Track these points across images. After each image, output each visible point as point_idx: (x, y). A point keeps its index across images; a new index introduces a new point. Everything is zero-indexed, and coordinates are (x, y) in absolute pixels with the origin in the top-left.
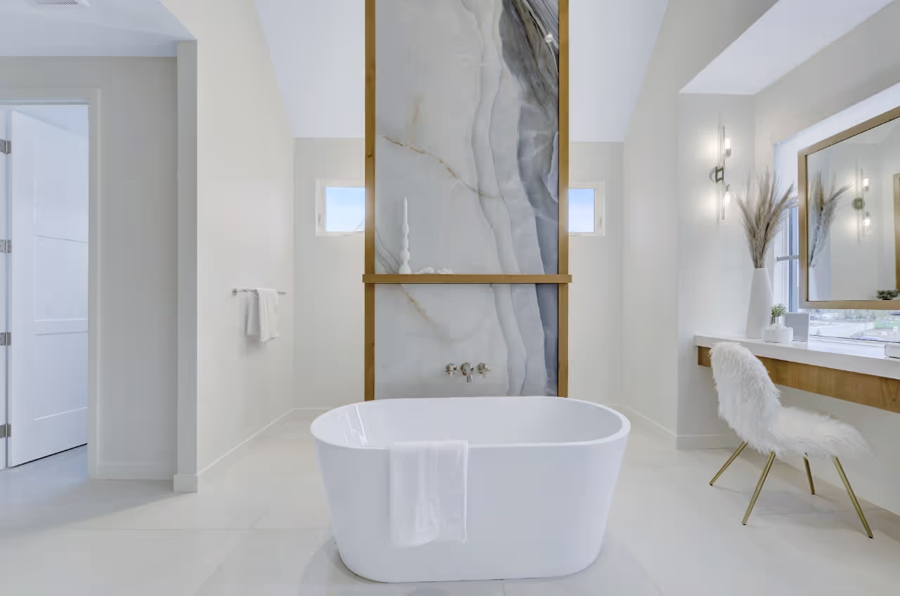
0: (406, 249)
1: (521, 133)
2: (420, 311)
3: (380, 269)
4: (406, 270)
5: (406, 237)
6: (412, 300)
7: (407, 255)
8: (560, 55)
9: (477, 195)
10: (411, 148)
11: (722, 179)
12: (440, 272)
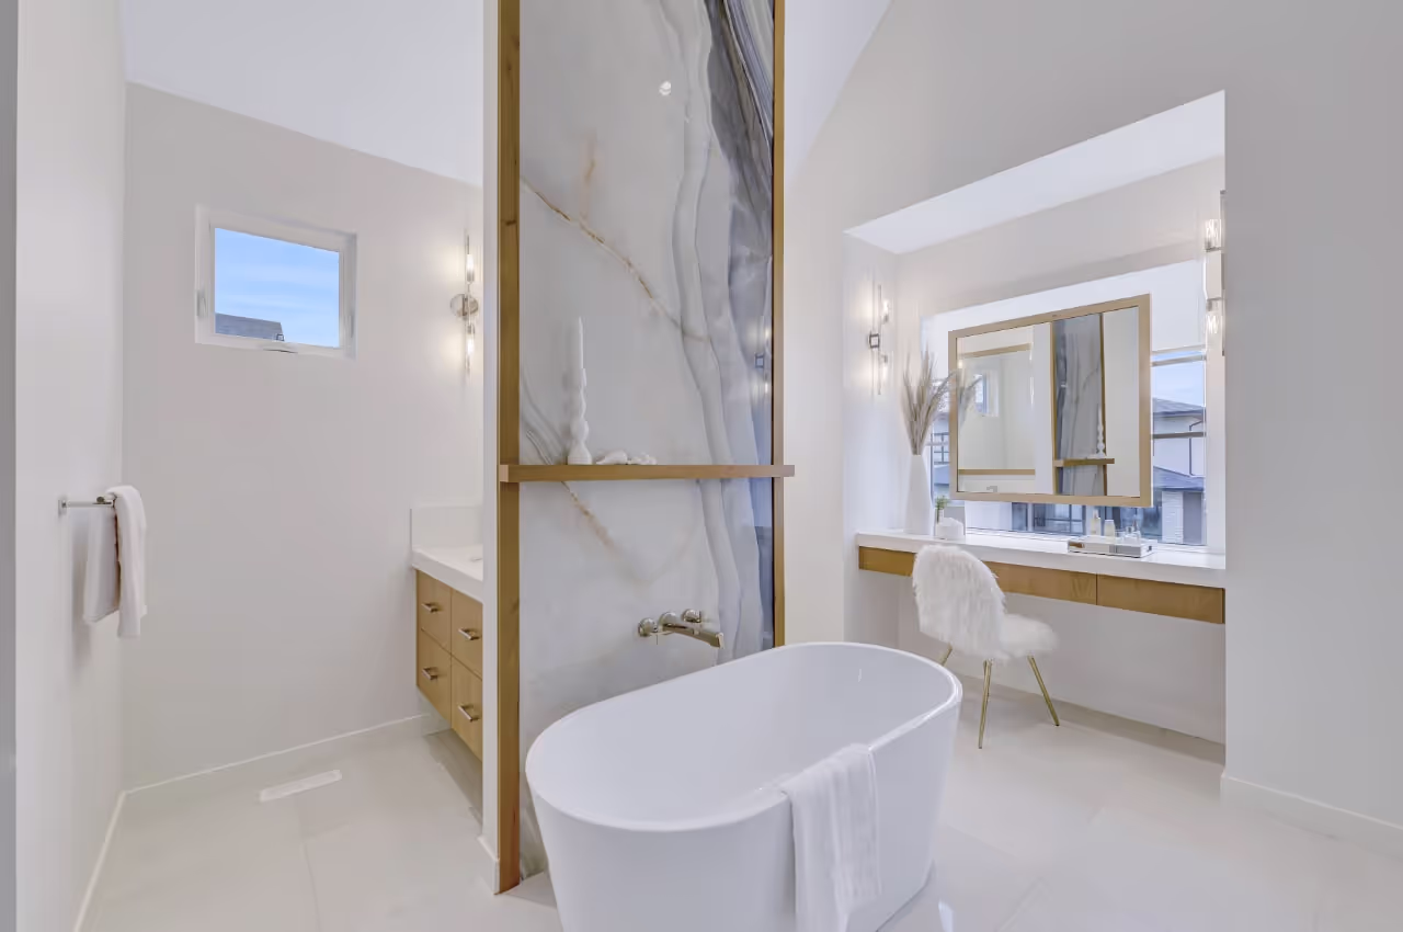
0: (582, 416)
1: (733, 249)
2: (600, 533)
3: (528, 455)
4: (583, 456)
5: (582, 392)
6: (586, 513)
7: (583, 427)
8: (774, 145)
9: (679, 333)
10: (583, 228)
11: (878, 346)
12: (638, 461)
